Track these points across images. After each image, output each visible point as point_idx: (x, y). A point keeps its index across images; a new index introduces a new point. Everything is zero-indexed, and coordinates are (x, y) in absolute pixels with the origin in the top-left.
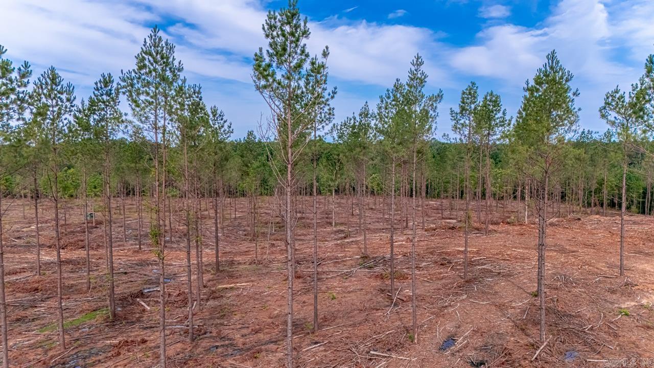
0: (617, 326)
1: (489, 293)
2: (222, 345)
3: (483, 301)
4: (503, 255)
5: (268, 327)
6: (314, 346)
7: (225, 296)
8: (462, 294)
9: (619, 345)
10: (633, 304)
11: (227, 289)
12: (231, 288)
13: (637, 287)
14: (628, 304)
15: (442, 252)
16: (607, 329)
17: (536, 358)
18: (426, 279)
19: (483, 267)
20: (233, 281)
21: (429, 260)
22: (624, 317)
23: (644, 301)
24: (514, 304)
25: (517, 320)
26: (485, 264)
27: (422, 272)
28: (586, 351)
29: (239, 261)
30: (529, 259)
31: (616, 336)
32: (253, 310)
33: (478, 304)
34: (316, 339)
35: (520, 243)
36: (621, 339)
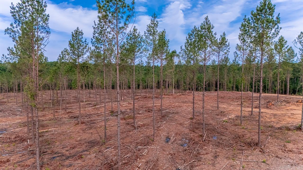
0: (225, 126)
1: (174, 120)
2: (57, 156)
3: (173, 123)
4: (171, 106)
5: (78, 145)
6: (108, 149)
7: (45, 135)
8: (163, 121)
9: (229, 132)
10: (227, 118)
11: (44, 132)
12: (46, 131)
13: (225, 113)
14: (225, 119)
15: (146, 107)
16: (222, 128)
17: (204, 140)
18: (145, 118)
19: (166, 111)
20: (45, 128)
21: (142, 110)
22: (226, 123)
23: (230, 117)
24: (185, 123)
25: (190, 128)
26: (166, 110)
27: (142, 115)
28: (219, 136)
29: (42, 119)
30: (182, 107)
31: (227, 129)
32: (65, 139)
33: (172, 124)
34: (107, 147)
35: (176, 101)
36: (229, 130)
